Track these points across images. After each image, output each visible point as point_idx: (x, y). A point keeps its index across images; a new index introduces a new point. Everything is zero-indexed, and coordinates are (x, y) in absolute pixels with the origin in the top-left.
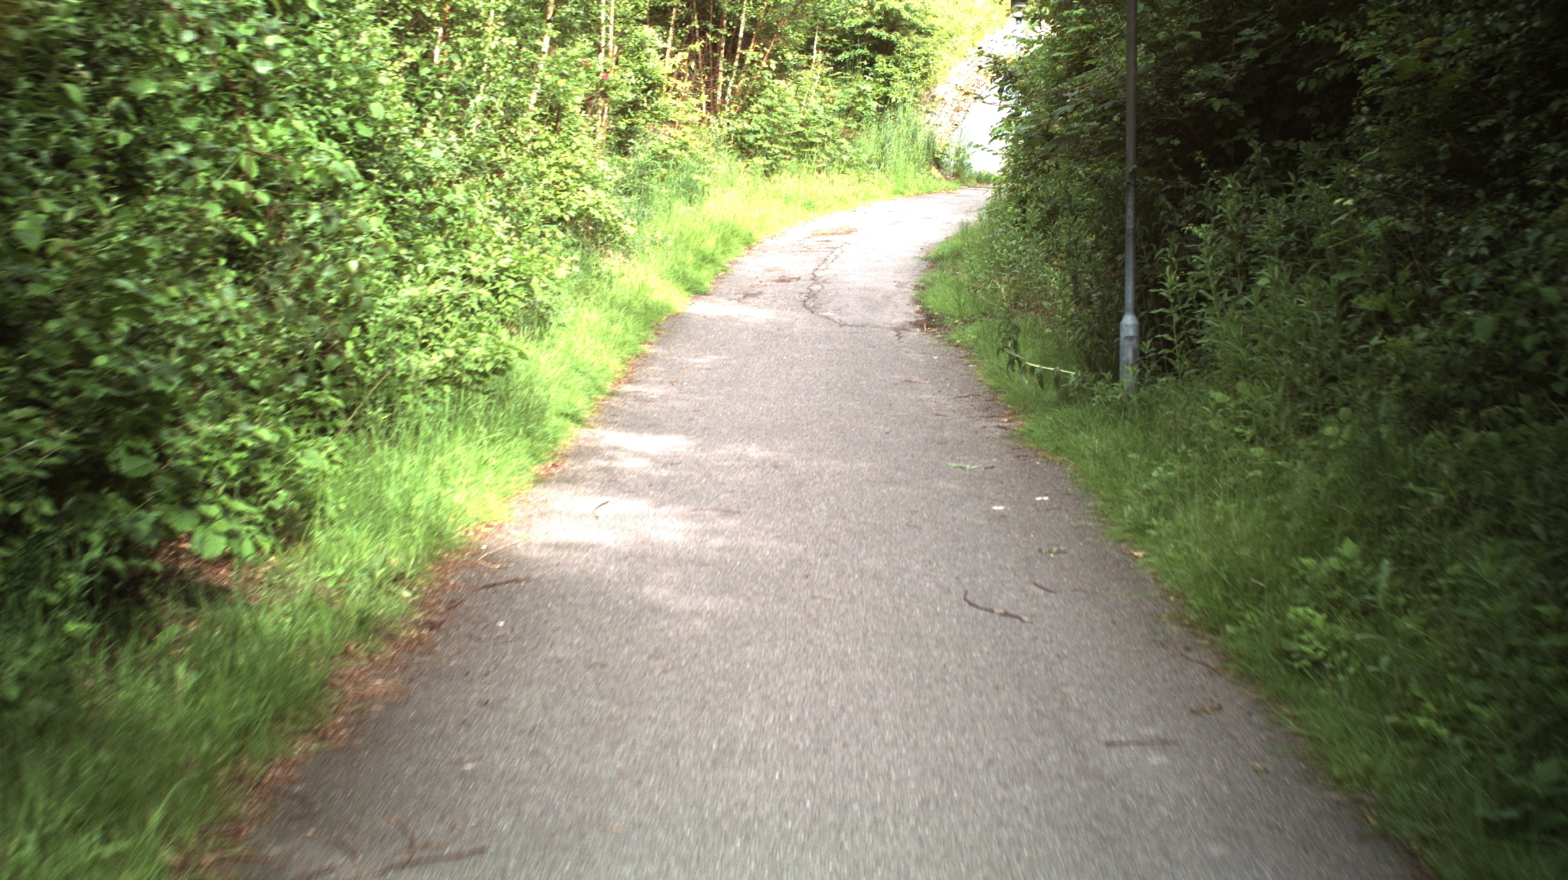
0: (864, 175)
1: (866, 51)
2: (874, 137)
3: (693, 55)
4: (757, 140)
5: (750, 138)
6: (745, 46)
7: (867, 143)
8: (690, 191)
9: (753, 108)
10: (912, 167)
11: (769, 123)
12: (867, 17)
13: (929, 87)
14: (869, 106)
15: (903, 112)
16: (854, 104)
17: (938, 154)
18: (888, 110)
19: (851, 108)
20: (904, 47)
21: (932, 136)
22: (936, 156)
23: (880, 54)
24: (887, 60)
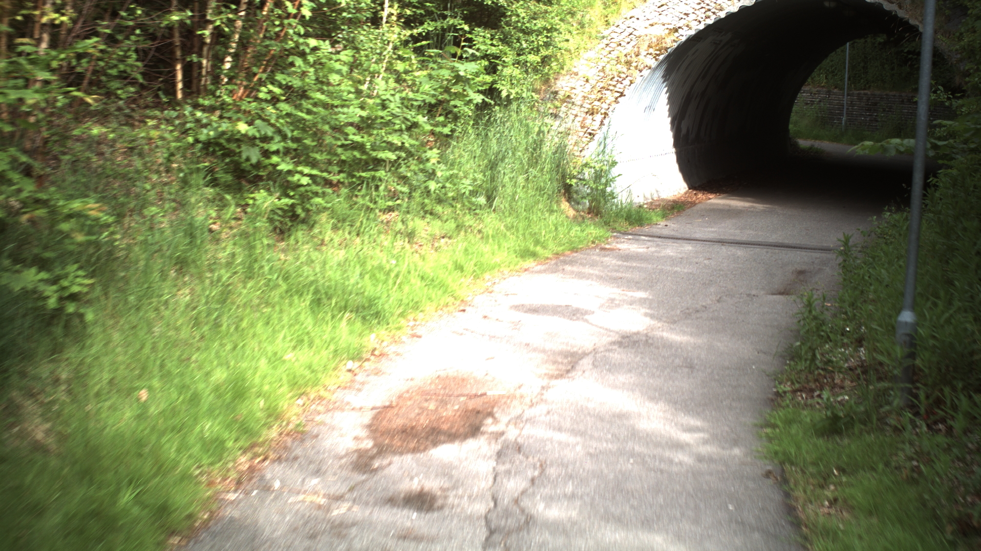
2: (477, 148)
7: (468, 161)
10: (536, 201)
13: (549, 79)
14: (470, 101)
15: (517, 112)
16: (446, 96)
17: (571, 179)
18: (497, 108)
19: (440, 103)
20: (518, 16)
21: (560, 150)
22: (568, 181)
23: (479, 27)
24: (491, 35)
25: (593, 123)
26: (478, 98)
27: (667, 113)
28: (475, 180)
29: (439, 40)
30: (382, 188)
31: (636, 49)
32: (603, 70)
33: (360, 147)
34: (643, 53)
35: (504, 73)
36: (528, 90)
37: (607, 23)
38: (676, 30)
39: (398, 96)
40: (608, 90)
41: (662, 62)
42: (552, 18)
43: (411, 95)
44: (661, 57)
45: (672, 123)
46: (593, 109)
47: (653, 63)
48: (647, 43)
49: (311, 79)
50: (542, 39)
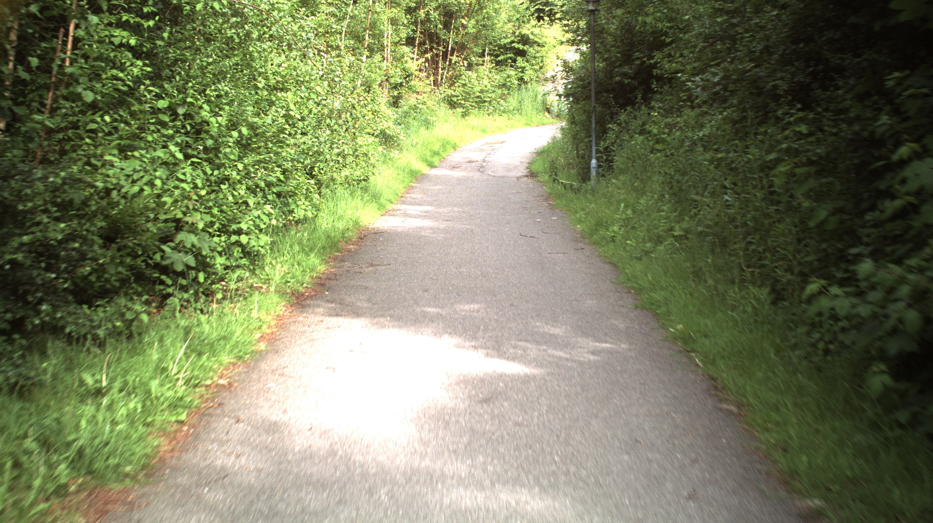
0: (511, 116)
1: (512, 55)
2: (516, 98)
3: (427, 60)
4: (458, 100)
5: (455, 99)
6: (452, 55)
7: (513, 101)
8: (427, 124)
9: (456, 85)
10: (535, 112)
11: (464, 92)
12: (512, 38)
14: (514, 83)
15: (531, 85)
16: (505, 82)
18: (523, 85)
19: (503, 84)
20: (531, 52)
22: (547, 107)
28: (515, 106)
30: (487, 108)
33: (480, 97)
35: (526, 73)
39: (490, 84)
43: (494, 83)
49: (467, 81)
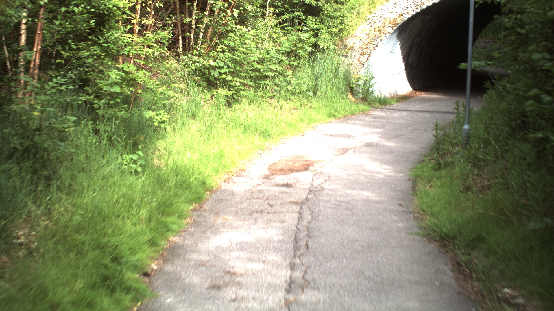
2: (309, 71)
4: (221, 74)
5: (216, 73)
7: (305, 77)
9: (219, 48)
10: (336, 94)
13: (343, 39)
14: (306, 50)
15: (328, 55)
16: (295, 48)
17: (352, 85)
18: (318, 53)
19: (292, 51)
20: (327, 10)
21: (348, 71)
22: (351, 86)
23: (310, 16)
24: (315, 20)
25: (363, 59)
26: (310, 49)
27: (401, 54)
28: (308, 85)
29: (291, 22)
30: (268, 88)
31: (383, 24)
32: (368, 34)
33: (259, 70)
34: (387, 26)
35: (321, 37)
36: (332, 45)
37: (370, 12)
38: (402, 15)
39: (274, 49)
40: (370, 43)
41: (396, 30)
42: (343, 11)
43: (280, 48)
44: (395, 28)
45: (404, 59)
46: (363, 53)
47: (391, 31)
48: (388, 22)
49: (238, 42)
50: (339, 21)
